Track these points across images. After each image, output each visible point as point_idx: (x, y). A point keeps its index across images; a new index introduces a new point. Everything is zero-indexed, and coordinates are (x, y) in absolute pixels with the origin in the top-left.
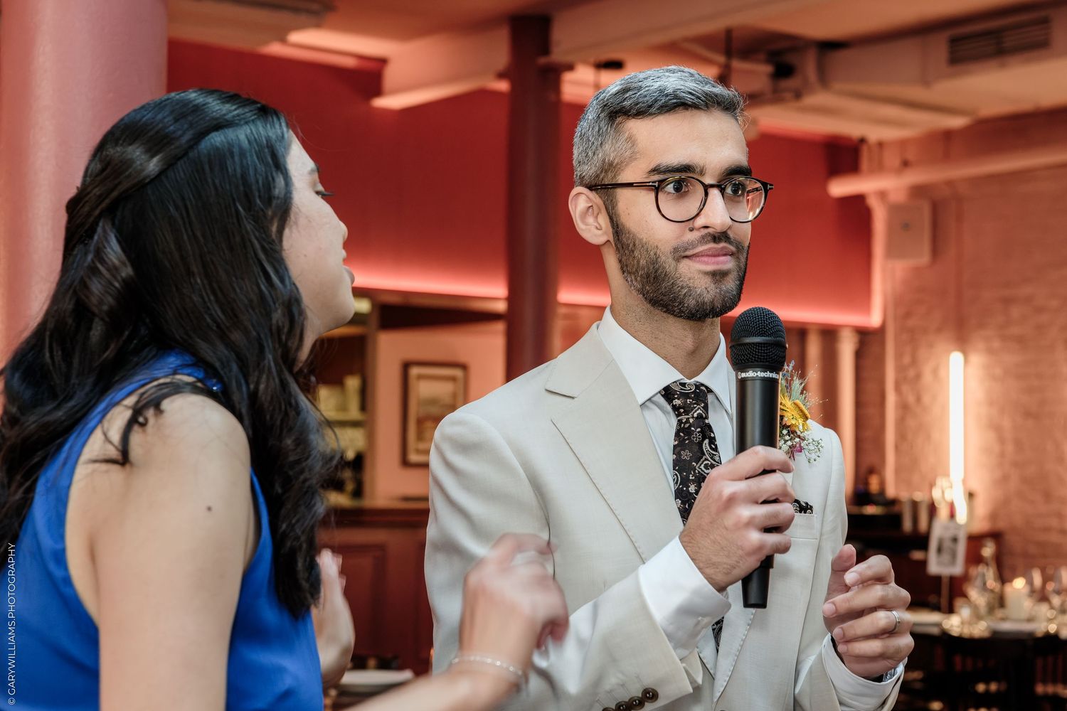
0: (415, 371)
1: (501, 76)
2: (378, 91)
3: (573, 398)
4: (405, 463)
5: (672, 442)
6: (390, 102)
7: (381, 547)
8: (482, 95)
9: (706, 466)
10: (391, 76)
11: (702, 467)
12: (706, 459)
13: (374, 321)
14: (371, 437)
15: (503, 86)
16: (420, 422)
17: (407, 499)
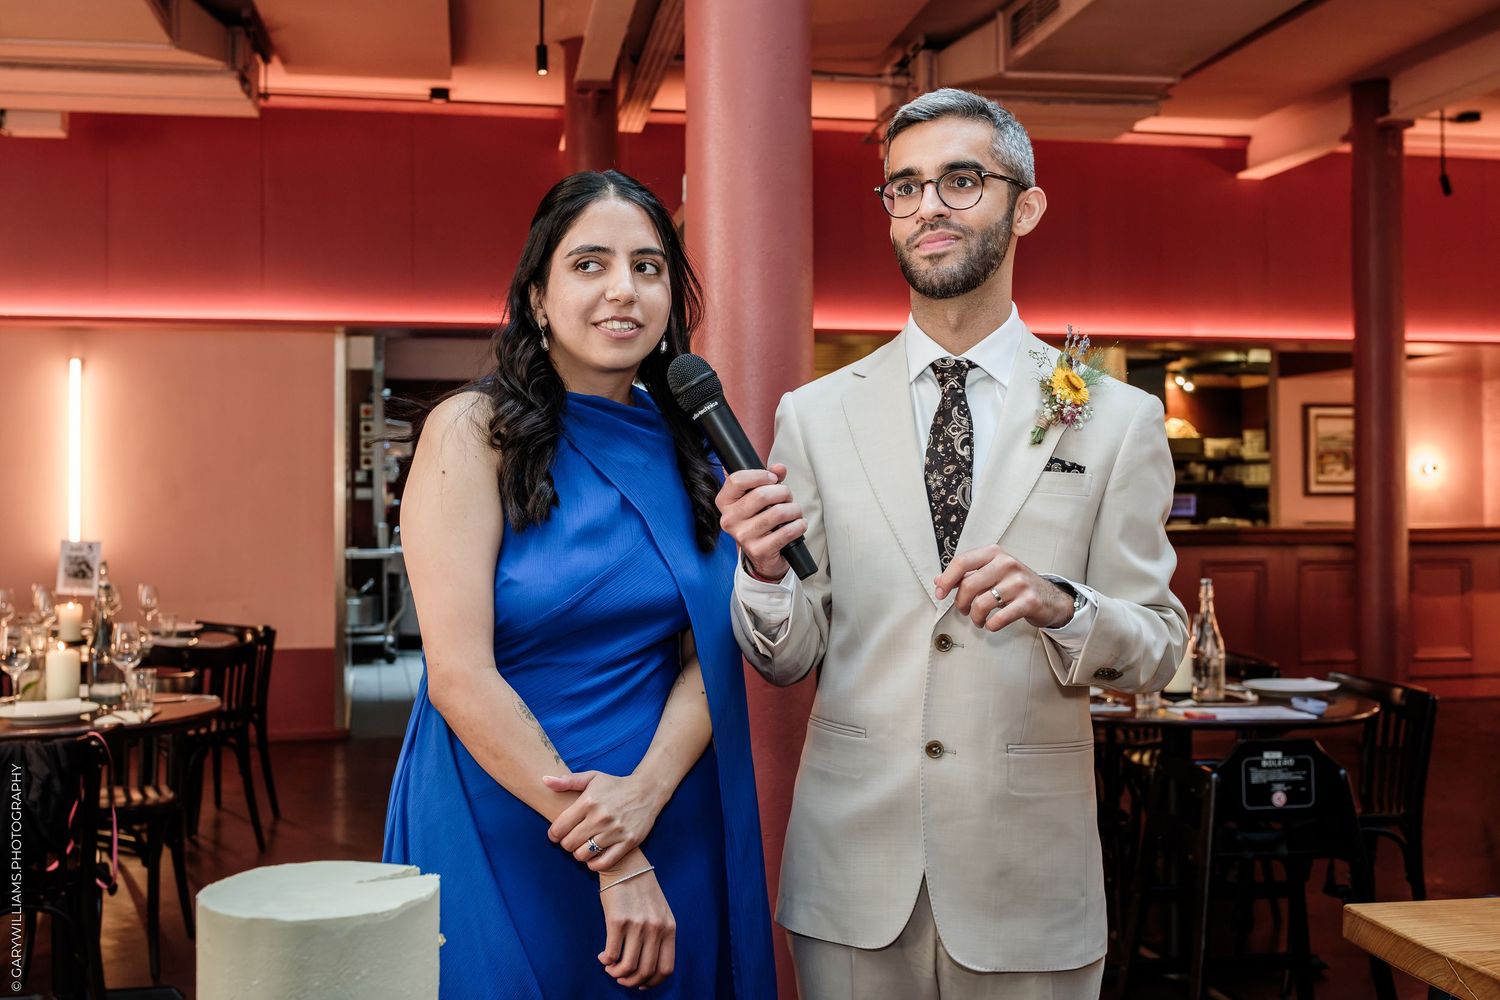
0: (1313, 412)
1: (1345, 139)
2: (1244, 167)
3: (864, 377)
4: (1307, 493)
5: (936, 410)
6: (1256, 173)
7: (1261, 563)
8: (1332, 159)
9: (953, 430)
10: (1253, 151)
11: (950, 430)
12: (954, 424)
13: (1275, 370)
14: (1275, 474)
15: (1347, 148)
16: (1320, 457)
17: (1309, 523)
